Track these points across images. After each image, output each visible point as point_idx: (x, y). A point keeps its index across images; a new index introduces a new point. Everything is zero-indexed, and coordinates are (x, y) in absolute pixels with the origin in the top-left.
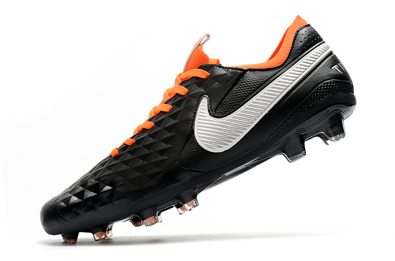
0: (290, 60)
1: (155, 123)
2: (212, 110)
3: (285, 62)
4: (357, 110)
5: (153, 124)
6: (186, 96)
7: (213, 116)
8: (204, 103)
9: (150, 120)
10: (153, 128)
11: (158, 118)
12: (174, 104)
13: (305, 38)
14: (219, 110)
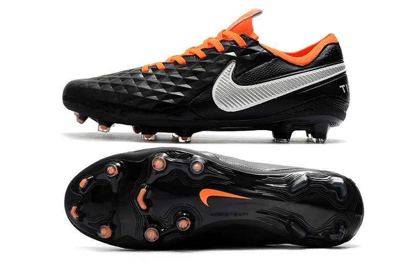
0: (312, 65)
1: (186, 62)
2: (235, 75)
3: (308, 65)
4: (343, 125)
5: (185, 62)
6: (221, 53)
7: (233, 81)
8: (232, 66)
9: (184, 57)
10: (183, 66)
11: (190, 59)
12: (209, 55)
13: (326, 55)
14: (240, 78)
